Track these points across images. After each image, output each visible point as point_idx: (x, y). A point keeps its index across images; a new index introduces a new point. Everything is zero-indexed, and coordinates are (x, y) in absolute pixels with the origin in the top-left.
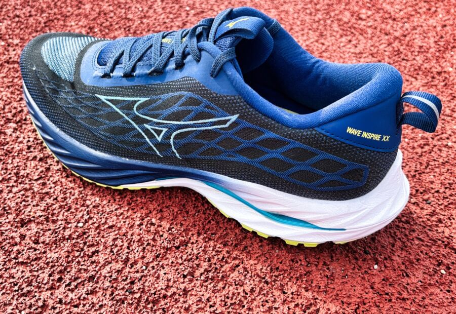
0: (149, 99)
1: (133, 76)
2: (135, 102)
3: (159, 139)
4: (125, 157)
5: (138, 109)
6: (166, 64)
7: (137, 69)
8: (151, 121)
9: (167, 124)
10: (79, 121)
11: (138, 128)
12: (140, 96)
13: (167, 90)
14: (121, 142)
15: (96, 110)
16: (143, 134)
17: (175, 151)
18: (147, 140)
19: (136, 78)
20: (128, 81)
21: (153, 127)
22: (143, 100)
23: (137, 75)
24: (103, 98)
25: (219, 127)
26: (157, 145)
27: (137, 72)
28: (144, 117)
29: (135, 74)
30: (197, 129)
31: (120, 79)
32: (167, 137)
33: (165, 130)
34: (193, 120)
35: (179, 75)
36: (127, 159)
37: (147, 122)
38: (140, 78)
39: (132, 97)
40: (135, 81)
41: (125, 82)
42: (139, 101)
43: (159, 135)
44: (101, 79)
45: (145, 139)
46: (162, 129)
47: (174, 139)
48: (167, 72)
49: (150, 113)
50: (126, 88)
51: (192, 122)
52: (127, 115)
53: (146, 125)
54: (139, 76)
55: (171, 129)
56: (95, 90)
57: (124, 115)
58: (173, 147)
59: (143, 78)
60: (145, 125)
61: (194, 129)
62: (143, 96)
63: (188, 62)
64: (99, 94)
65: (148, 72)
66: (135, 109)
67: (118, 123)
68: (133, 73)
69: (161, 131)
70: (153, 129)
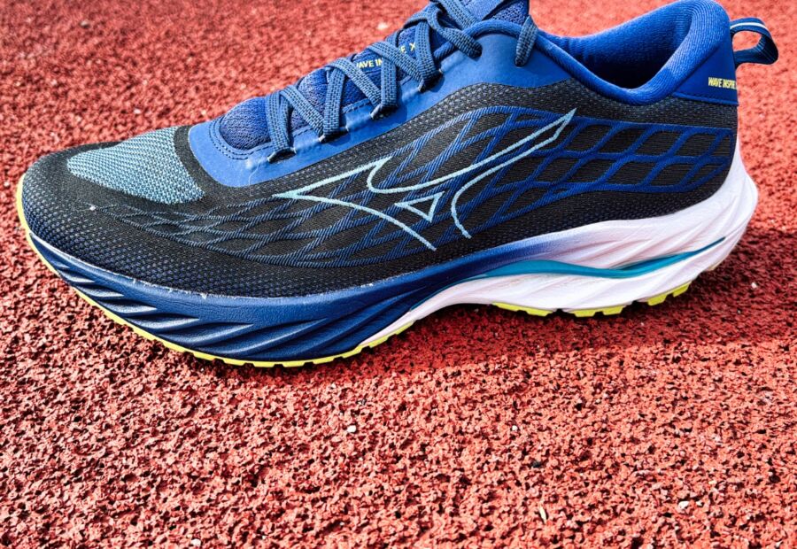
0: (391, 157)
1: (346, 132)
2: (366, 173)
3: (429, 217)
4: (366, 281)
5: (374, 183)
6: (399, 93)
7: (347, 118)
8: (407, 192)
9: (440, 183)
10: (252, 256)
11: (384, 216)
12: (371, 160)
13: (421, 130)
14: (356, 254)
15: (284, 221)
16: (396, 222)
17: (460, 227)
18: (407, 229)
19: (351, 134)
20: (336, 145)
21: (415, 201)
22: (379, 164)
23: (353, 128)
24: (293, 194)
25: (542, 145)
26: (426, 230)
27: (349, 124)
28: (391, 191)
29: (347, 127)
30: (502, 165)
31: (318, 147)
32: (444, 207)
33: (438, 196)
34: (494, 153)
35: (433, 98)
36: (371, 285)
37: (399, 197)
38: (359, 132)
39: (356, 167)
40: (352, 138)
41: (332, 150)
42: (372, 168)
43: (427, 212)
44: (271, 166)
45: (401, 229)
46: (431, 197)
47: (457, 205)
48: (406, 102)
49: (400, 180)
50: (342, 157)
51: (493, 158)
52: (356, 201)
53: (399, 205)
54: (357, 128)
55: (449, 189)
56: (267, 189)
58: (457, 221)
59: (367, 128)
60: (396, 204)
61: (497, 168)
62: (378, 158)
63: (451, 68)
64: (280, 192)
65: (372, 115)
66: (369, 184)
68: (343, 128)
69: (430, 202)
70: (413, 206)
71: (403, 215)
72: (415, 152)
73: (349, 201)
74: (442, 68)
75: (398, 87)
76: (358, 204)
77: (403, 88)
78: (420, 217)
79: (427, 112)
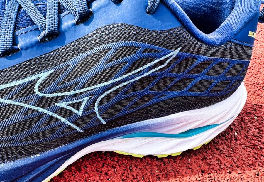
0: (53, 71)
1: (18, 50)
2: (34, 82)
3: (80, 113)
4: (34, 153)
5: (40, 89)
6: (60, 23)
8: (64, 96)
9: (88, 91)
11: (48, 112)
12: (38, 72)
13: (75, 53)
14: (27, 138)
16: (56, 116)
17: (100, 118)
18: (64, 120)
19: (23, 52)
20: (10, 59)
21: (70, 102)
22: (44, 75)
23: (24, 48)
25: (157, 69)
26: (77, 121)
27: (21, 44)
28: (53, 95)
29: (19, 46)
30: (130, 81)
32: (90, 106)
33: (86, 99)
34: (126, 73)
35: (85, 30)
36: (38, 155)
37: (58, 99)
38: (29, 50)
39: (26, 77)
40: (23, 55)
41: (7, 63)
42: (39, 78)
43: (78, 109)
46: (82, 100)
47: (99, 105)
48: (65, 31)
49: (59, 87)
50: (16, 68)
51: (125, 76)
52: (27, 101)
53: (58, 105)
54: (26, 48)
55: (94, 95)
57: (23, 104)
58: (98, 115)
59: (35, 48)
60: (56, 104)
61: (127, 83)
62: (43, 70)
63: (99, 9)
65: (39, 38)
66: (36, 90)
67: (17, 117)
68: (15, 47)
69: (81, 103)
70: (69, 105)
71: (61, 111)
72: (71, 68)
73: (21, 102)
74: (93, 8)
75: (59, 19)
76: (28, 104)
77: (63, 19)
78: (74, 113)
79: (80, 39)
